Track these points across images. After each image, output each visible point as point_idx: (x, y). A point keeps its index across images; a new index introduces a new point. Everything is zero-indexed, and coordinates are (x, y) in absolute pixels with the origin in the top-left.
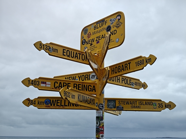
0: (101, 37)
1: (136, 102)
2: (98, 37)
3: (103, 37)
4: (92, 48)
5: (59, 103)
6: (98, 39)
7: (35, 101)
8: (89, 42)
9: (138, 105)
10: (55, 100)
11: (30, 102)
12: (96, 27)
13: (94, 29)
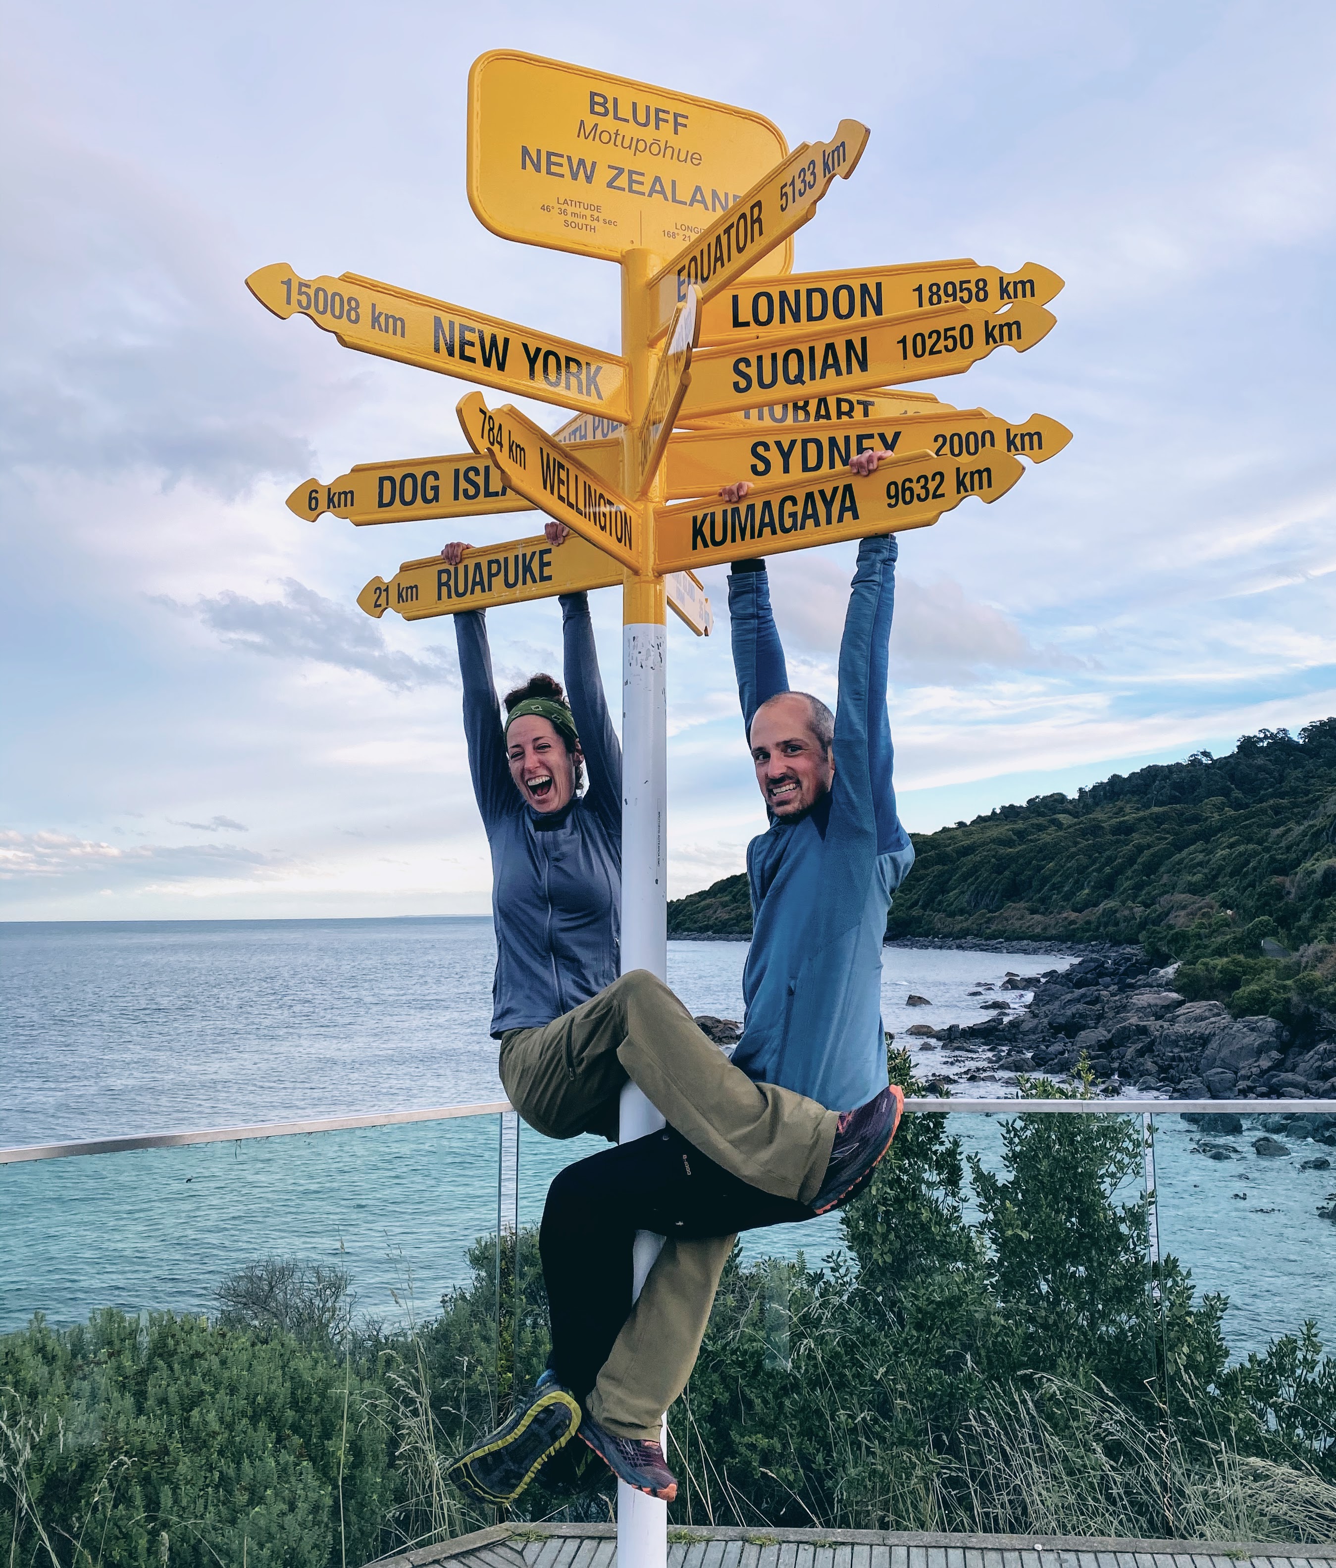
0: (648, 181)
2: (621, 171)
3: (663, 192)
4: (577, 210)
6: (623, 181)
8: (549, 163)
12: (610, 105)
13: (593, 112)
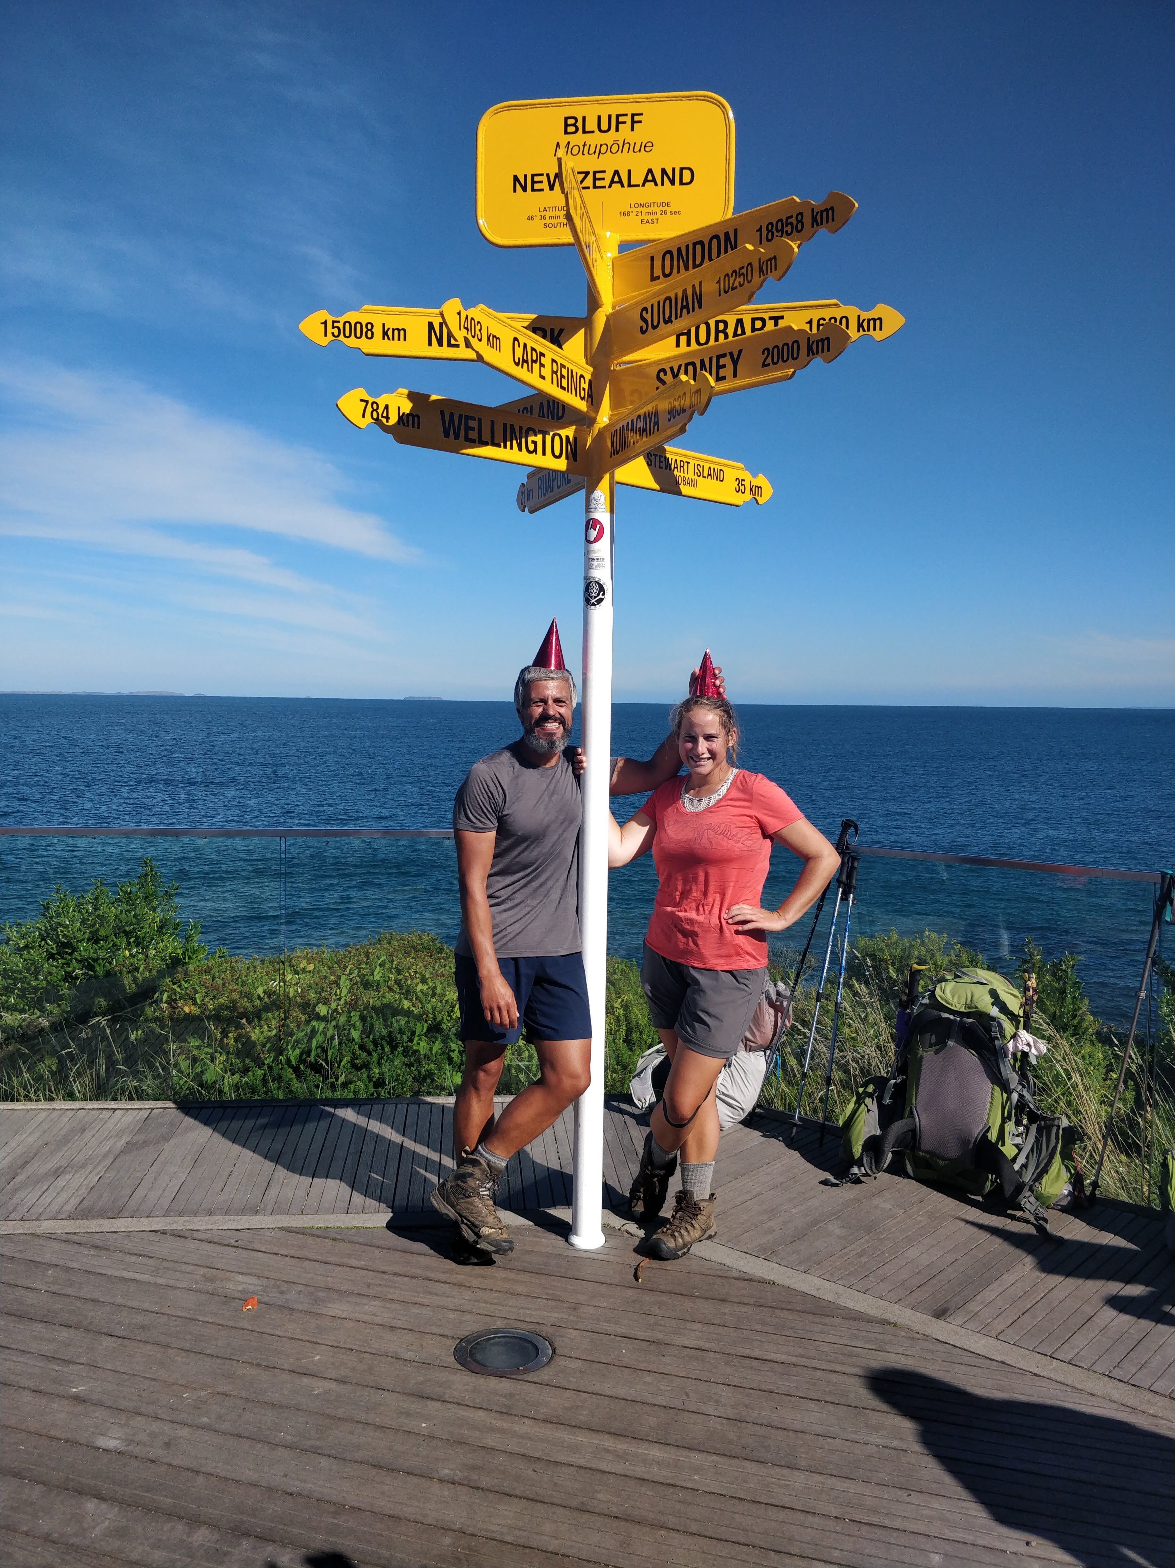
0: (608, 176)
1: (688, 463)
2: (587, 174)
3: (620, 182)
4: (553, 214)
5: (473, 429)
6: (589, 181)
7: (387, 407)
8: (533, 182)
9: (691, 475)
10: (460, 416)
11: (369, 409)
13: (566, 132)
